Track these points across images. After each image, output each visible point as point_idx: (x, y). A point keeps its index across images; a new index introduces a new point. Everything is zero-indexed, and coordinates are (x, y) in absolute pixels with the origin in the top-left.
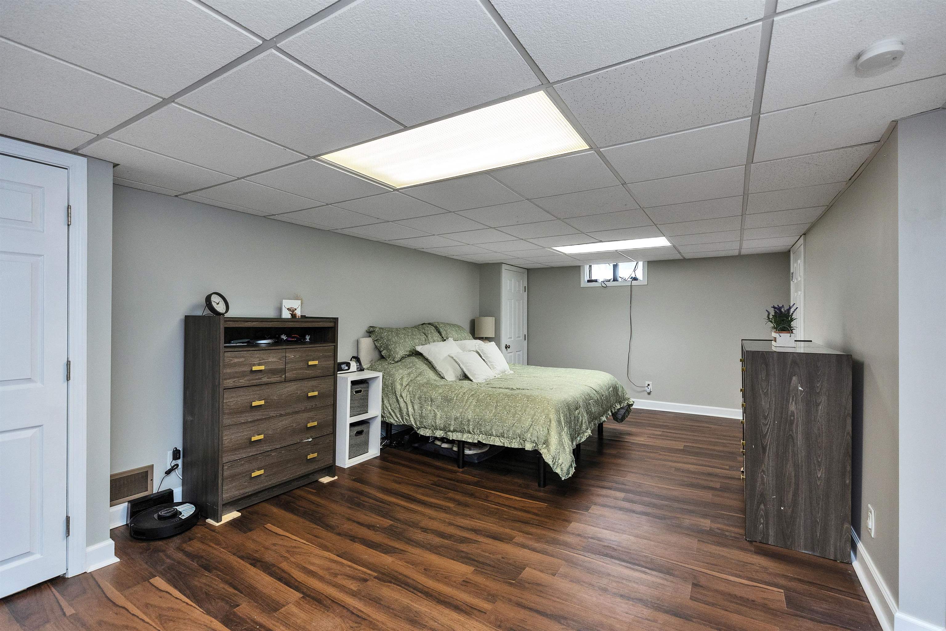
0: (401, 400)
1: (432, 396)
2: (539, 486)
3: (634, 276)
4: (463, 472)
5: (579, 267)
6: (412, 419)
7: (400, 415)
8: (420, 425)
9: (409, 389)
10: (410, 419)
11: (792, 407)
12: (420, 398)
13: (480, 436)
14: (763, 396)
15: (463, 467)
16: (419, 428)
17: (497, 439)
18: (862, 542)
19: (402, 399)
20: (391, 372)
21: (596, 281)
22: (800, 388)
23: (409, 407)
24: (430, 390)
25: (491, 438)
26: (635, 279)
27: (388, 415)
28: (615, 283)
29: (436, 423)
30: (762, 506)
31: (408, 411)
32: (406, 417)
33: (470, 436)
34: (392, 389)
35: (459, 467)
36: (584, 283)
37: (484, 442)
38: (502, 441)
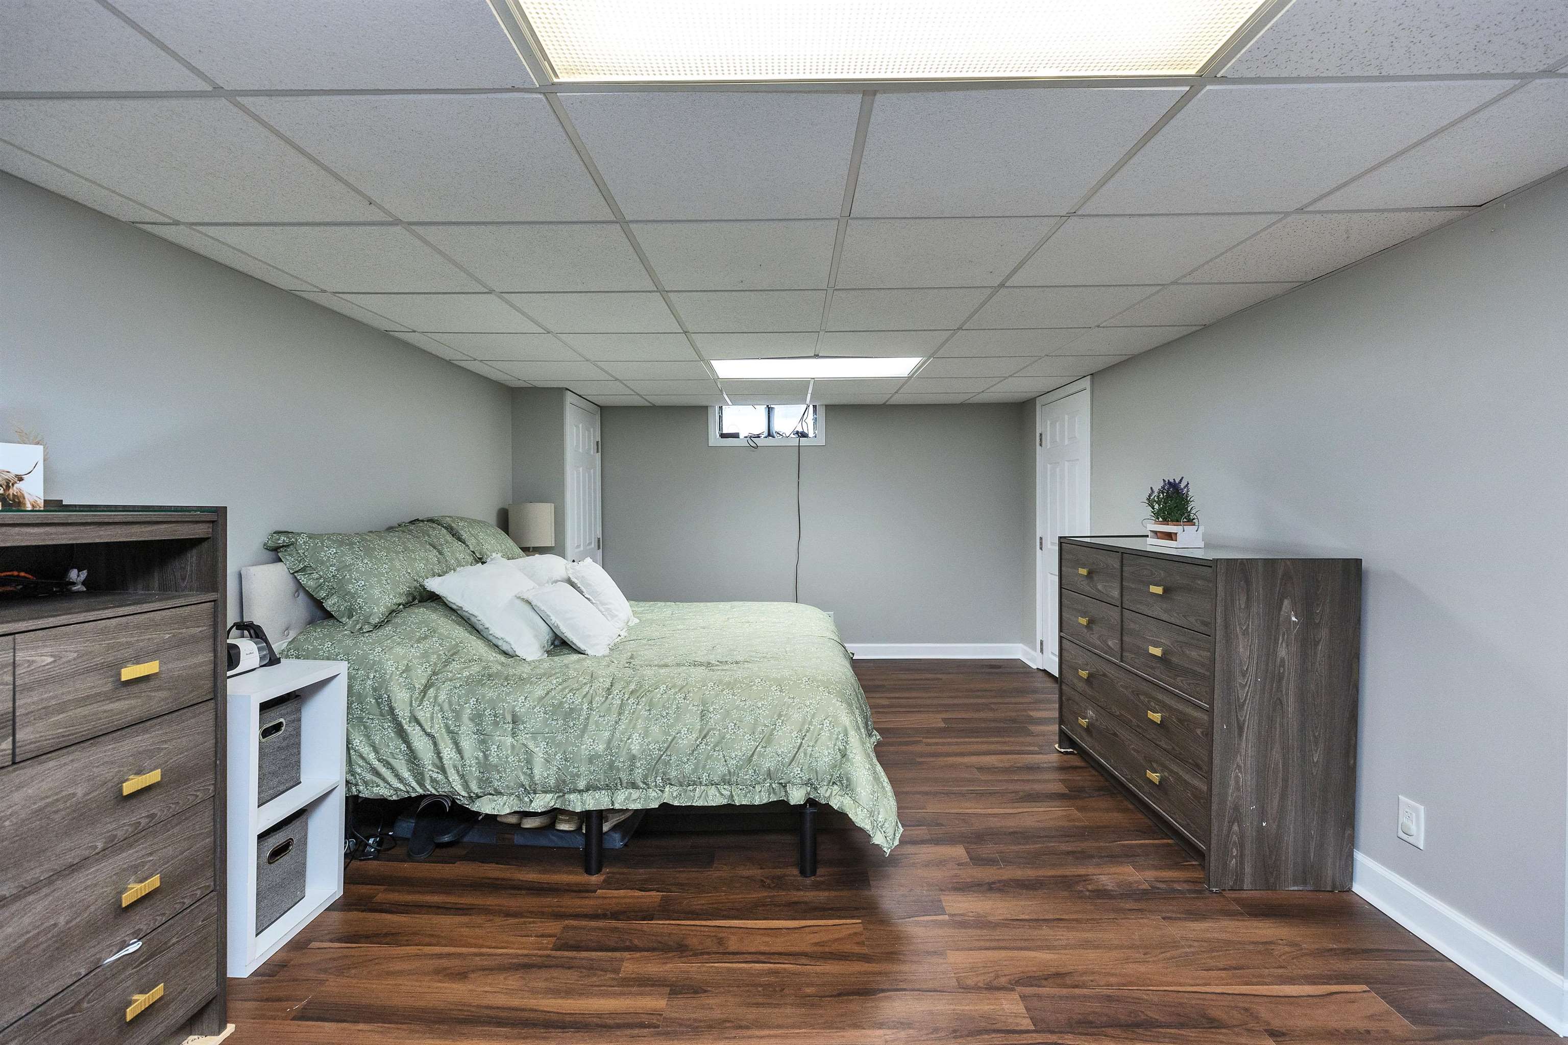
0: (414, 732)
1: (517, 709)
2: (803, 873)
3: (800, 430)
4: (607, 884)
5: (706, 408)
6: (454, 777)
7: (410, 770)
8: (480, 788)
9: (436, 697)
10: (447, 778)
11: (1282, 652)
12: (477, 718)
13: (667, 789)
14: (1240, 636)
15: (599, 871)
16: (472, 799)
17: (712, 790)
19: (418, 728)
20: (371, 657)
21: (735, 436)
22: (1294, 619)
23: (442, 746)
24: (508, 694)
25: (695, 790)
26: (803, 435)
27: (369, 776)
28: (770, 442)
29: (531, 776)
30: (1235, 828)
31: (440, 759)
32: (435, 775)
33: (635, 794)
34: (378, 704)
35: (588, 872)
36: (714, 439)
37: (676, 803)
38: (724, 792)
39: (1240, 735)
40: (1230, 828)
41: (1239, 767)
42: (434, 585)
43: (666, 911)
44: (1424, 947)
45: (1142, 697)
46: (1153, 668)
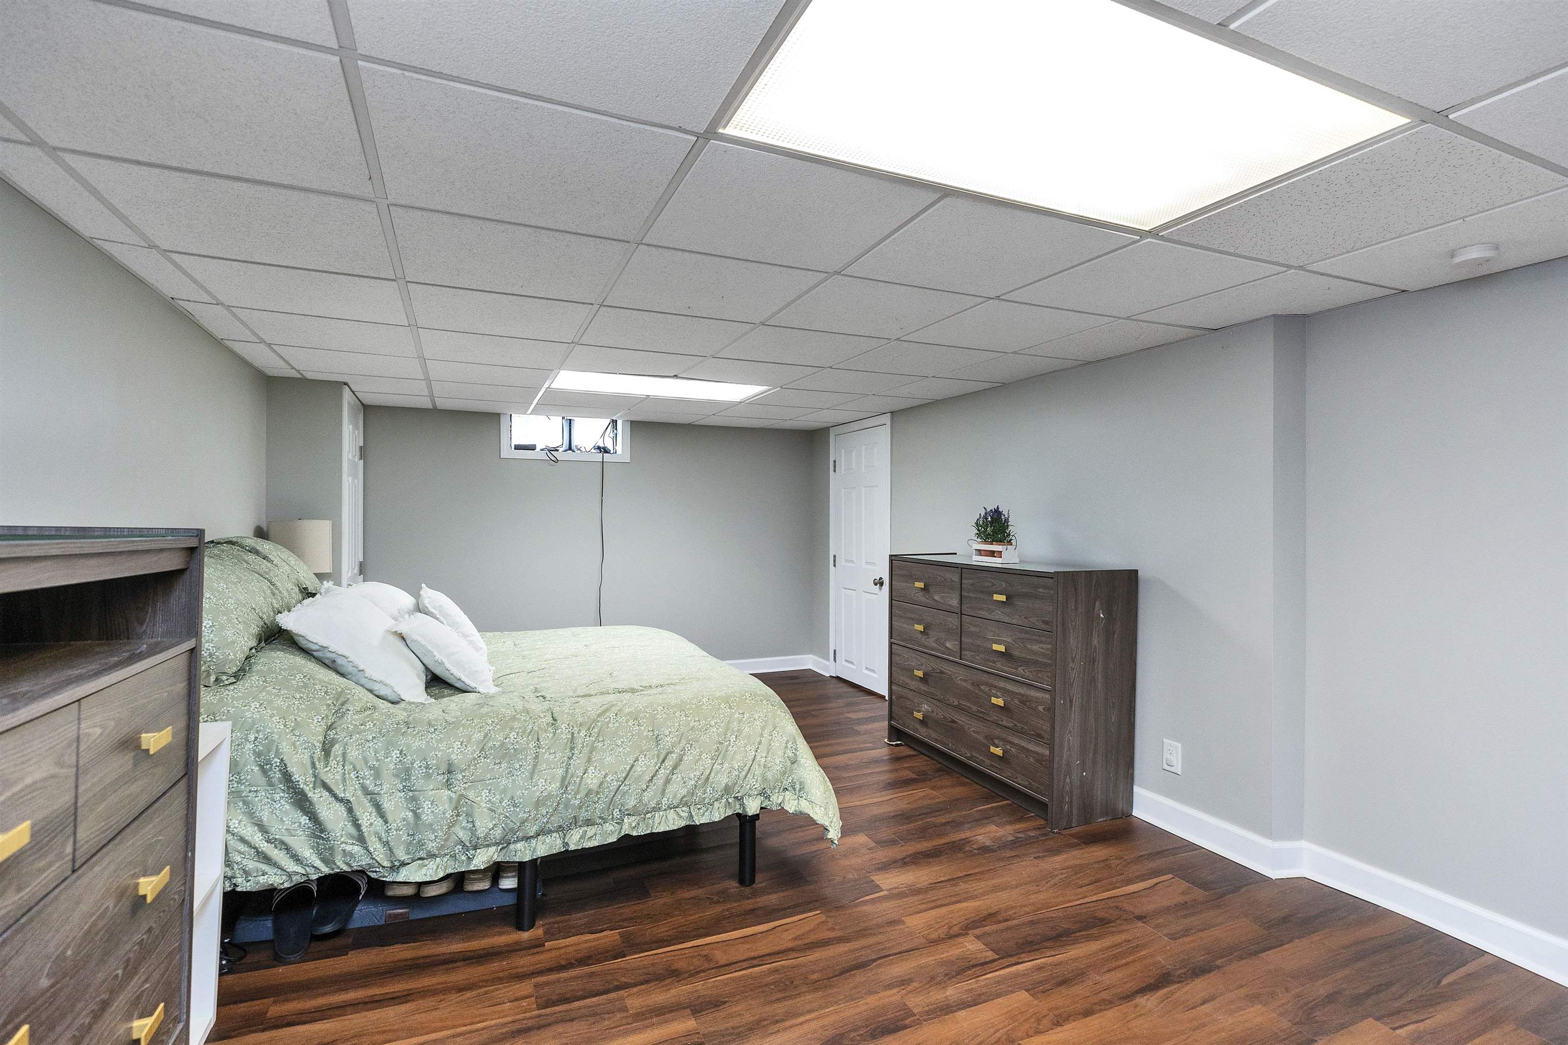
0: (318, 797)
1: (453, 757)
3: (602, 445)
4: (550, 934)
5: (497, 416)
6: (375, 845)
7: (313, 847)
8: (409, 854)
9: (344, 755)
10: (367, 849)
11: (1095, 642)
12: (405, 773)
13: (626, 821)
14: (1071, 631)
15: (532, 926)
16: (394, 869)
17: (671, 814)
18: (1140, 786)
19: (326, 794)
20: (248, 714)
21: (532, 448)
22: (1102, 616)
23: (358, 812)
24: (440, 741)
25: (654, 816)
26: (605, 450)
27: (251, 865)
28: (569, 456)
29: (473, 830)
30: (1068, 780)
31: (358, 827)
32: (349, 848)
33: (591, 831)
34: (264, 772)
35: (520, 927)
36: (507, 452)
37: (635, 834)
38: (683, 814)
39: (1071, 707)
40: (1065, 780)
41: (1070, 732)
42: (287, 621)
43: (630, 945)
44: (1186, 843)
45: (982, 687)
46: (994, 662)
